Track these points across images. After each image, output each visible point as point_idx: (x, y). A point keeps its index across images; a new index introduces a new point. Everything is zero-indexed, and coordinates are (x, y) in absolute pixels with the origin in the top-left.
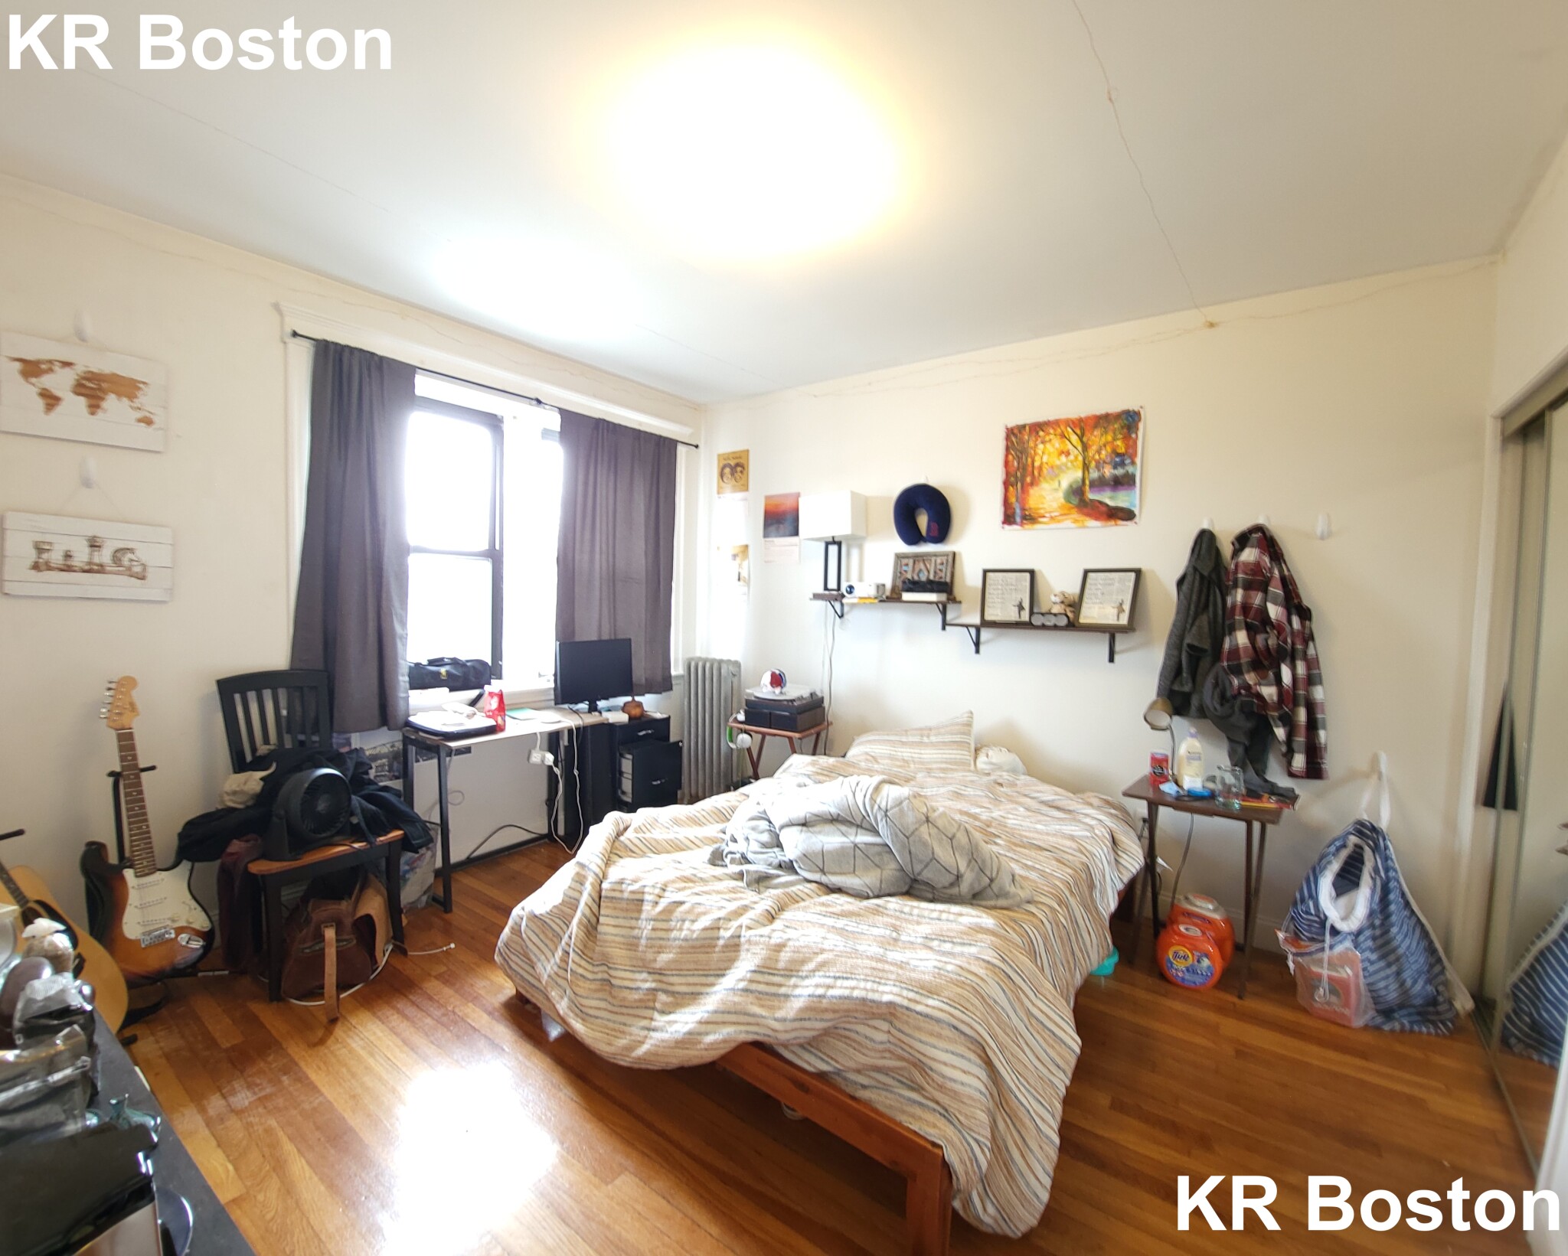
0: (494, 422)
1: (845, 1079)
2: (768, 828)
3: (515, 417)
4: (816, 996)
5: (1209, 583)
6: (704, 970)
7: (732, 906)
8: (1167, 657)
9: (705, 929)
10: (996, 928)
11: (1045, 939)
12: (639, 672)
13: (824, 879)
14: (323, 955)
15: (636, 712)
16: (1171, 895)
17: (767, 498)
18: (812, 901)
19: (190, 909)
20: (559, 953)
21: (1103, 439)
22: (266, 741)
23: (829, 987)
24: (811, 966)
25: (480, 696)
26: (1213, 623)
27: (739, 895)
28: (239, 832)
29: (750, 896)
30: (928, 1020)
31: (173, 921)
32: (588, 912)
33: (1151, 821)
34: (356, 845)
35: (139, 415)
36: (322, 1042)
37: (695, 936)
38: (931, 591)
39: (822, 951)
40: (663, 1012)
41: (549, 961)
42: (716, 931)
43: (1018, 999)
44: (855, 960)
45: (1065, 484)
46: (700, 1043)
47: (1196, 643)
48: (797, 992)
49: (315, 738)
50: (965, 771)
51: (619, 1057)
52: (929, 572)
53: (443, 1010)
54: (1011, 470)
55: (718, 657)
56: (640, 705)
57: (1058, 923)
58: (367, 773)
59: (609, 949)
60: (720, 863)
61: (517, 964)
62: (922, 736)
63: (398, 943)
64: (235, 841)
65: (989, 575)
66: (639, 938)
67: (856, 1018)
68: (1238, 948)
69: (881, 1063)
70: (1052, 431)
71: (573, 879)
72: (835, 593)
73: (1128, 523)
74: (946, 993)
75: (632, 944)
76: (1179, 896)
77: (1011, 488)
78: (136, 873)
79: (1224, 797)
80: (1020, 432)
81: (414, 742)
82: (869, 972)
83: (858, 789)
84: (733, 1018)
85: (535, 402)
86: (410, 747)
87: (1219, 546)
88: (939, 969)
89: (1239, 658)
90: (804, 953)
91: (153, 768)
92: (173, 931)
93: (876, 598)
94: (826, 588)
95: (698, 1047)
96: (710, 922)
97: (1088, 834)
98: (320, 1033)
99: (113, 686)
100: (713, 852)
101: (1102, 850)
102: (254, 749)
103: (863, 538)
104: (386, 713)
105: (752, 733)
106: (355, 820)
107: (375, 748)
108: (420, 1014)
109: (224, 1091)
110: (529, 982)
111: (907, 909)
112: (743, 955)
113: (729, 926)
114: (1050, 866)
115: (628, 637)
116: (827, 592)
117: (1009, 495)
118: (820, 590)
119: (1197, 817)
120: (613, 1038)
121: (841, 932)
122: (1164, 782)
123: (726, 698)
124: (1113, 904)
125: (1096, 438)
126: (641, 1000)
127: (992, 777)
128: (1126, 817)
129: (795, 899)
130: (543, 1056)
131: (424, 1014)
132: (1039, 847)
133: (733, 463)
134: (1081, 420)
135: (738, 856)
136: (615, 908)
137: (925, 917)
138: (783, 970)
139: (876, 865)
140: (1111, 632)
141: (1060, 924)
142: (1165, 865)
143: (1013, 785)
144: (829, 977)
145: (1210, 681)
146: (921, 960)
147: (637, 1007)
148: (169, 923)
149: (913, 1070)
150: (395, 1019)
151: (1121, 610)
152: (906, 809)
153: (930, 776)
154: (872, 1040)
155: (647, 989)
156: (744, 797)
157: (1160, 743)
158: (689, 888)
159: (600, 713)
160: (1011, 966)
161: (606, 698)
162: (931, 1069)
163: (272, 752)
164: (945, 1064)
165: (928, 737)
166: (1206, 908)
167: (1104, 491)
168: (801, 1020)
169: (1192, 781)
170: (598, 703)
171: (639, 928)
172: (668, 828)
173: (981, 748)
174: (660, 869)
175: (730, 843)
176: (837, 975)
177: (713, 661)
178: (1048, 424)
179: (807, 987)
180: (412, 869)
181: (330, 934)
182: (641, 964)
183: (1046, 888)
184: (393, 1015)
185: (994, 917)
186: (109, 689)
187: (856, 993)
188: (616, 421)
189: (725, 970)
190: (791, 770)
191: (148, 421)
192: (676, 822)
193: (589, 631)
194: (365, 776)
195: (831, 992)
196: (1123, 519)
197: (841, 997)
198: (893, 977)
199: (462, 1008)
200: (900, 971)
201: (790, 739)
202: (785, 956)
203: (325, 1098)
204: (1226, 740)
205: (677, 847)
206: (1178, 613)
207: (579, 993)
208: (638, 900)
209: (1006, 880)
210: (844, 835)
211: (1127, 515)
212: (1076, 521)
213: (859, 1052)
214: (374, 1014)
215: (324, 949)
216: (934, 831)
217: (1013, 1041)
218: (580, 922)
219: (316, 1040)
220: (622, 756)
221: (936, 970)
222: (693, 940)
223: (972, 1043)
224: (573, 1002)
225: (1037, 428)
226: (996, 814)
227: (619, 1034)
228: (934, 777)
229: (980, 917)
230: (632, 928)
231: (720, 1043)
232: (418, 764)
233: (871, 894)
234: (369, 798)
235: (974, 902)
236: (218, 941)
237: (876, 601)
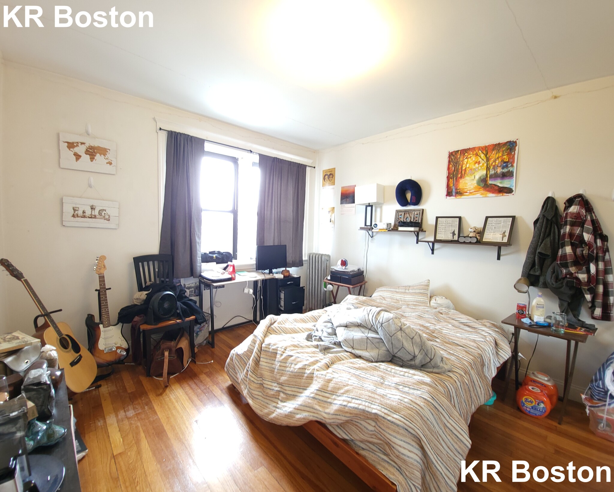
0: (235, 160)
1: (355, 444)
2: (331, 326)
3: (242, 158)
4: (343, 405)
5: (551, 223)
6: (298, 386)
7: (312, 360)
8: (528, 258)
9: (300, 369)
10: (431, 383)
11: (456, 390)
12: (289, 259)
13: (353, 351)
14: (164, 361)
15: (287, 274)
16: (526, 370)
17: (342, 188)
18: (347, 361)
19: (121, 340)
20: (245, 371)
21: (497, 156)
22: (150, 280)
23: (349, 402)
24: (342, 391)
25: (227, 266)
26: (553, 243)
27: (316, 355)
28: (138, 313)
29: (320, 356)
30: (393, 424)
31: (115, 344)
32: (256, 355)
33: (516, 335)
34: (178, 321)
35: (107, 161)
36: (161, 394)
37: (295, 371)
38: (412, 226)
39: (348, 385)
40: (282, 401)
41: (242, 373)
42: (304, 370)
43: (440, 418)
44: (361, 391)
45: (477, 177)
46: (294, 417)
47: (543, 252)
48: (335, 402)
49: (167, 280)
50: (424, 306)
51: (265, 417)
52: (411, 218)
53: (205, 387)
54: (451, 172)
55: (321, 253)
56: (288, 271)
57: (464, 382)
58: (185, 294)
59: (263, 372)
60: (310, 340)
61: (231, 372)
62: (406, 290)
63: (193, 359)
64: (136, 317)
65: (439, 219)
66: (275, 369)
67: (360, 418)
68: (560, 399)
69: (371, 440)
70: (471, 153)
71: (252, 341)
72: (369, 227)
73: (510, 194)
74: (403, 413)
75: (272, 371)
76: (530, 372)
77: (451, 180)
78: (103, 326)
79: (556, 327)
80: (456, 154)
81: (204, 283)
82: (367, 398)
83: (370, 313)
84: (308, 409)
85: (249, 152)
86: (201, 285)
87: (557, 204)
88: (401, 400)
89: (567, 260)
90: (340, 385)
91: (110, 289)
92: (115, 348)
93: (386, 229)
94: (366, 225)
95: (294, 419)
96: (302, 366)
97: (483, 340)
98: (161, 391)
99: (98, 259)
100: (308, 335)
101: (490, 348)
102: (146, 283)
103: (382, 204)
104: (192, 272)
105: (333, 285)
106: (178, 311)
107: (189, 284)
108: (196, 388)
109: (125, 409)
110: (235, 380)
111: (389, 369)
112: (314, 382)
113: (309, 369)
114: (462, 354)
115: (285, 244)
116: (366, 227)
117: (450, 183)
118: (363, 226)
119: (540, 336)
120: (262, 409)
121: (357, 376)
122: (523, 318)
123: (324, 270)
124: (494, 374)
125: (493, 155)
126: (274, 395)
127: (437, 310)
128: (503, 333)
129: (339, 359)
130: (239, 411)
131: (198, 388)
132: (458, 344)
133: (329, 174)
134: (486, 147)
135: (318, 337)
136: (266, 355)
137: (397, 374)
138: (330, 391)
139: (376, 347)
140: (499, 246)
141: (465, 384)
142: (522, 356)
143: (447, 314)
144: (349, 397)
145: (550, 270)
146: (393, 395)
147: (272, 397)
148: (114, 345)
149: (385, 445)
150: (187, 388)
151: (504, 236)
152: (391, 323)
153: (408, 308)
154: (367, 429)
155: (277, 391)
156: (325, 312)
157: (522, 299)
158: (296, 350)
159: (273, 274)
160: (437, 402)
161: (276, 268)
162: (394, 447)
163: (151, 284)
164: (400, 446)
165: (408, 290)
166: (544, 379)
167: (497, 180)
168: (336, 415)
169: (539, 318)
170: (273, 270)
171: (275, 365)
172: (292, 323)
173: (433, 296)
174: (285, 341)
175: (316, 331)
176: (353, 397)
177: (319, 255)
178: (469, 149)
179: (340, 400)
180: (201, 331)
181: (167, 354)
182: (275, 380)
183: (459, 365)
184: (187, 387)
185: (431, 378)
186: (97, 260)
187: (361, 407)
188: (281, 158)
189: (307, 387)
190: (347, 301)
191: (110, 163)
192: (296, 321)
193: (269, 242)
194: (183, 295)
195: (350, 405)
196: (507, 193)
197: (354, 408)
198: (378, 401)
199: (212, 387)
200: (382, 399)
201: (349, 288)
202: (331, 385)
203: (158, 417)
204: (558, 299)
205: (294, 331)
206: (534, 237)
207: (251, 388)
208: (275, 353)
209: (438, 360)
210: (363, 333)
211: (509, 191)
212: (482, 194)
213: (361, 433)
214: (181, 386)
215: (164, 359)
216: (404, 335)
217: (436, 439)
218: (253, 359)
219: (159, 393)
220: (280, 291)
221: (399, 401)
222: (294, 372)
223: (414, 437)
224: (249, 391)
225: (464, 152)
226: (437, 327)
227: (265, 407)
228: (410, 308)
229: (424, 377)
230: (273, 364)
231: (302, 419)
232: (205, 291)
233: (374, 361)
234: (184, 303)
235: (422, 369)
236: (131, 353)
237: (387, 230)
